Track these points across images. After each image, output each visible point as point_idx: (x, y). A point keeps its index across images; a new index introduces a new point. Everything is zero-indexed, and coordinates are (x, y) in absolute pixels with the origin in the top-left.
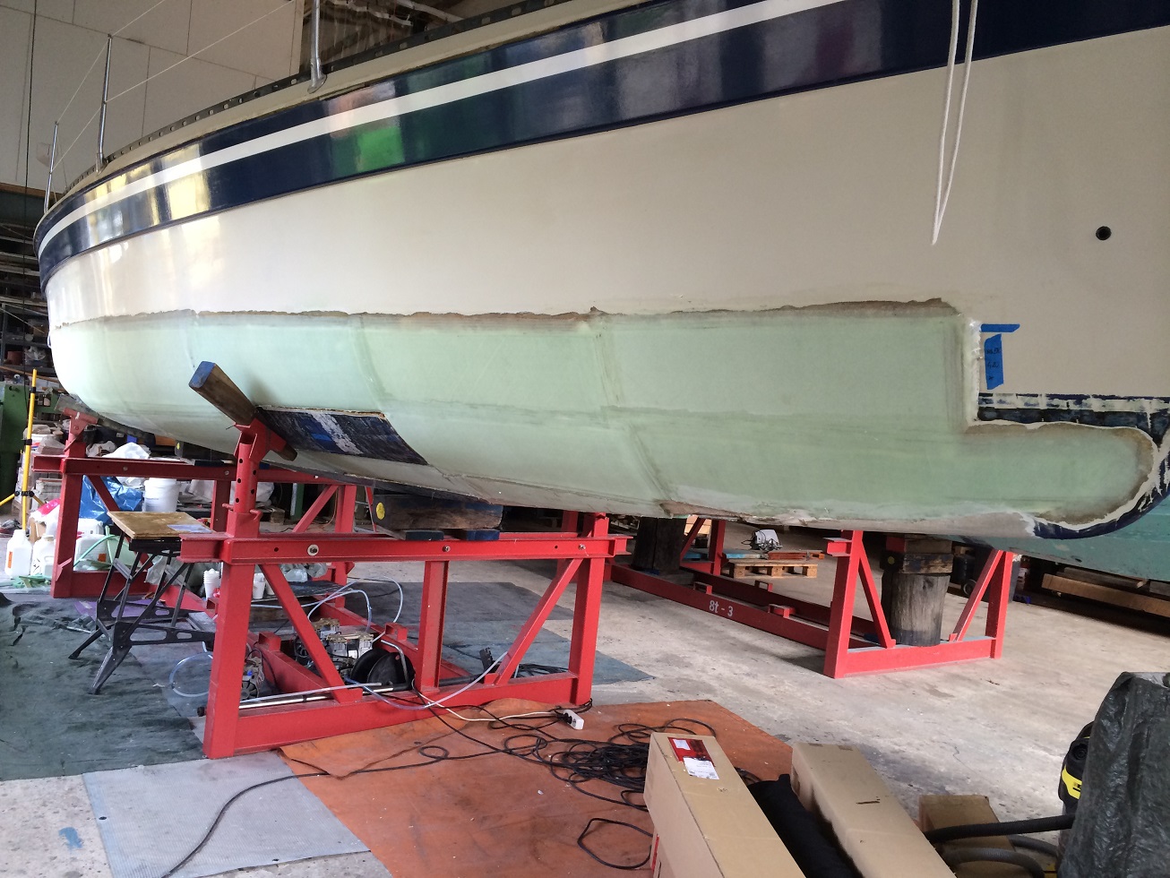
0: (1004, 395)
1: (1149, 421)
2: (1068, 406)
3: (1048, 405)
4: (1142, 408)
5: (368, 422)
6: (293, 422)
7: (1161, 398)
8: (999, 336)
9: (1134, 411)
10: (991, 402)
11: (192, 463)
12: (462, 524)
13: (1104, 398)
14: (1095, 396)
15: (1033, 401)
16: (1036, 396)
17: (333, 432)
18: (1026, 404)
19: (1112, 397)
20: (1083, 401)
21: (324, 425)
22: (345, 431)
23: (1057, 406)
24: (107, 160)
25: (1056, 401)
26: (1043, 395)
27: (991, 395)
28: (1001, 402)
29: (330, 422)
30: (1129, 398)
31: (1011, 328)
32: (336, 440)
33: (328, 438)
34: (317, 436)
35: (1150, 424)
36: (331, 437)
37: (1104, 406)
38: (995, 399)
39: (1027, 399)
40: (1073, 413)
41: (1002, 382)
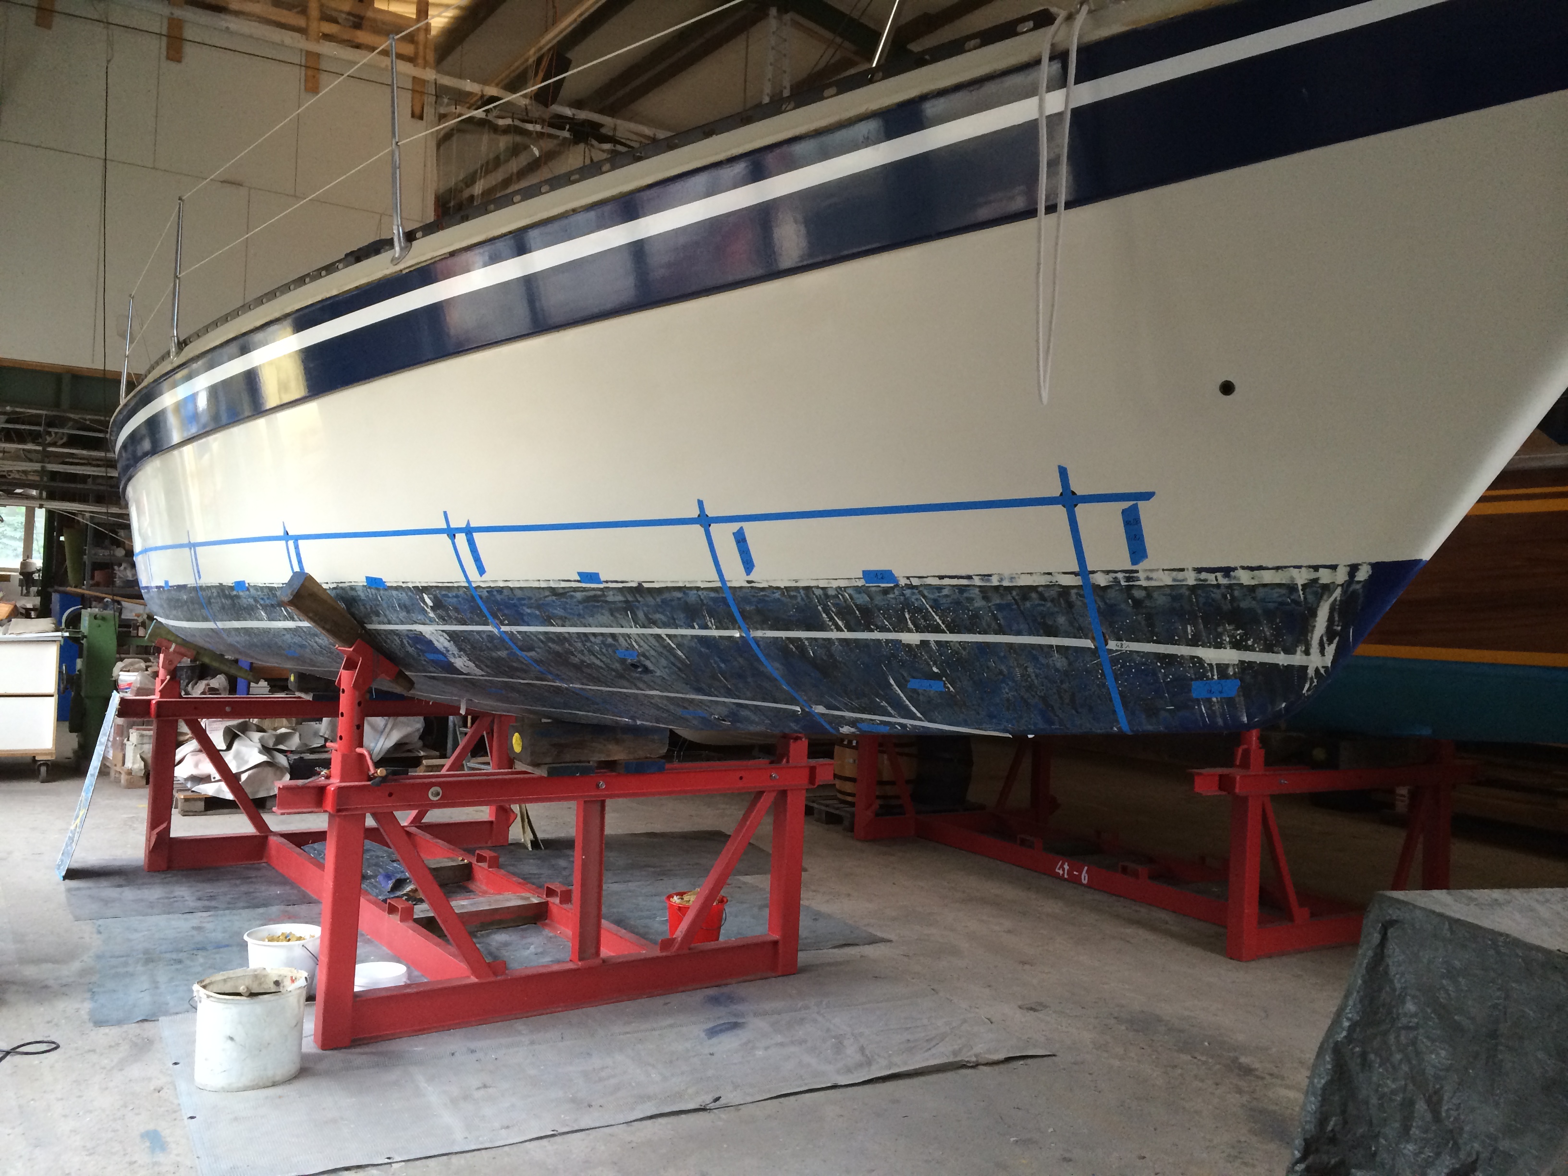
0: (1152, 571)
1: (1301, 593)
2: (1217, 580)
3: (1196, 580)
4: (1292, 578)
5: (484, 636)
6: (402, 641)
7: (1310, 567)
8: (1136, 504)
9: (1284, 582)
10: (1138, 579)
11: (308, 697)
12: (618, 753)
13: (1252, 569)
14: (1243, 568)
15: (1180, 575)
16: (1182, 570)
17: (448, 651)
18: (1174, 580)
19: (1260, 568)
20: (1232, 573)
21: (436, 643)
22: (460, 649)
23: (1206, 580)
24: (182, 344)
25: (1204, 575)
26: (1190, 569)
27: (1137, 572)
28: (1148, 579)
29: (442, 639)
30: (1277, 568)
31: (1147, 496)
32: (452, 660)
33: (441, 657)
34: (431, 656)
35: (1302, 596)
36: (446, 657)
37: (1253, 578)
38: (1141, 575)
39: (1175, 573)
40: (1222, 587)
41: (1147, 557)
